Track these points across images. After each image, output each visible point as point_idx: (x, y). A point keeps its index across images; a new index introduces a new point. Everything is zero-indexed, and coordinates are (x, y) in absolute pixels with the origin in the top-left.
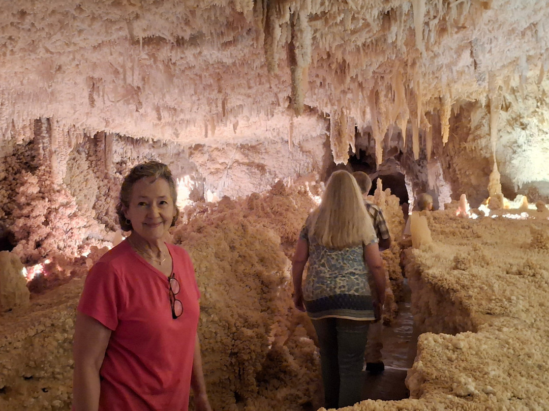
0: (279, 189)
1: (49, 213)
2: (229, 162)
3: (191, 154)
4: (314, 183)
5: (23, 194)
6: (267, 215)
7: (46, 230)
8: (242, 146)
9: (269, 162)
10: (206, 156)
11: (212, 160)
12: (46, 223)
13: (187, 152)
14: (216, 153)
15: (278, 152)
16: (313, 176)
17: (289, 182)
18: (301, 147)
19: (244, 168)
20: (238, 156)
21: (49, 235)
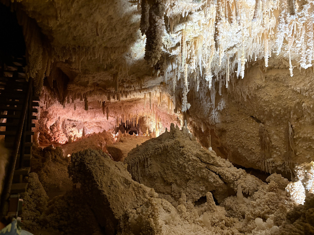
0: (104, 131)
1: (59, 135)
2: (93, 126)
3: (84, 124)
4: (112, 131)
5: (54, 131)
6: (102, 135)
7: (58, 138)
8: (96, 122)
9: (103, 126)
10: (88, 124)
11: (89, 125)
12: (58, 137)
13: (83, 123)
14: (90, 123)
15: (105, 124)
16: (113, 129)
17: (107, 130)
18: (110, 123)
19: (97, 127)
20: (96, 125)
21: (59, 139)
